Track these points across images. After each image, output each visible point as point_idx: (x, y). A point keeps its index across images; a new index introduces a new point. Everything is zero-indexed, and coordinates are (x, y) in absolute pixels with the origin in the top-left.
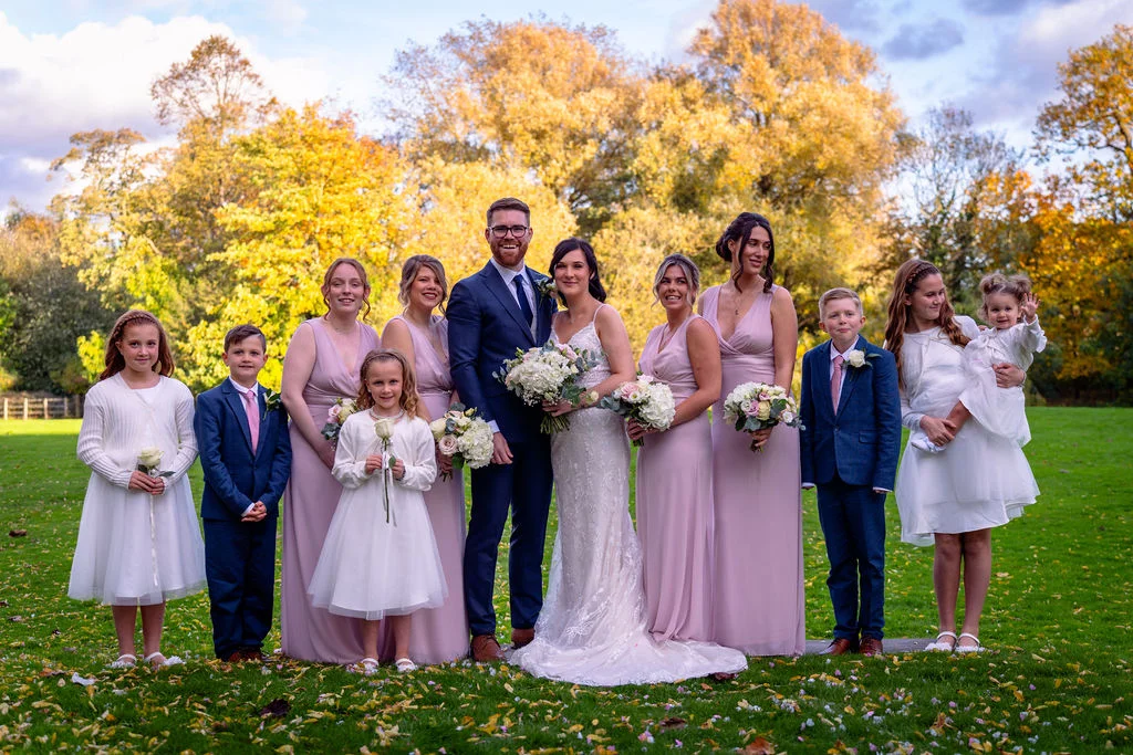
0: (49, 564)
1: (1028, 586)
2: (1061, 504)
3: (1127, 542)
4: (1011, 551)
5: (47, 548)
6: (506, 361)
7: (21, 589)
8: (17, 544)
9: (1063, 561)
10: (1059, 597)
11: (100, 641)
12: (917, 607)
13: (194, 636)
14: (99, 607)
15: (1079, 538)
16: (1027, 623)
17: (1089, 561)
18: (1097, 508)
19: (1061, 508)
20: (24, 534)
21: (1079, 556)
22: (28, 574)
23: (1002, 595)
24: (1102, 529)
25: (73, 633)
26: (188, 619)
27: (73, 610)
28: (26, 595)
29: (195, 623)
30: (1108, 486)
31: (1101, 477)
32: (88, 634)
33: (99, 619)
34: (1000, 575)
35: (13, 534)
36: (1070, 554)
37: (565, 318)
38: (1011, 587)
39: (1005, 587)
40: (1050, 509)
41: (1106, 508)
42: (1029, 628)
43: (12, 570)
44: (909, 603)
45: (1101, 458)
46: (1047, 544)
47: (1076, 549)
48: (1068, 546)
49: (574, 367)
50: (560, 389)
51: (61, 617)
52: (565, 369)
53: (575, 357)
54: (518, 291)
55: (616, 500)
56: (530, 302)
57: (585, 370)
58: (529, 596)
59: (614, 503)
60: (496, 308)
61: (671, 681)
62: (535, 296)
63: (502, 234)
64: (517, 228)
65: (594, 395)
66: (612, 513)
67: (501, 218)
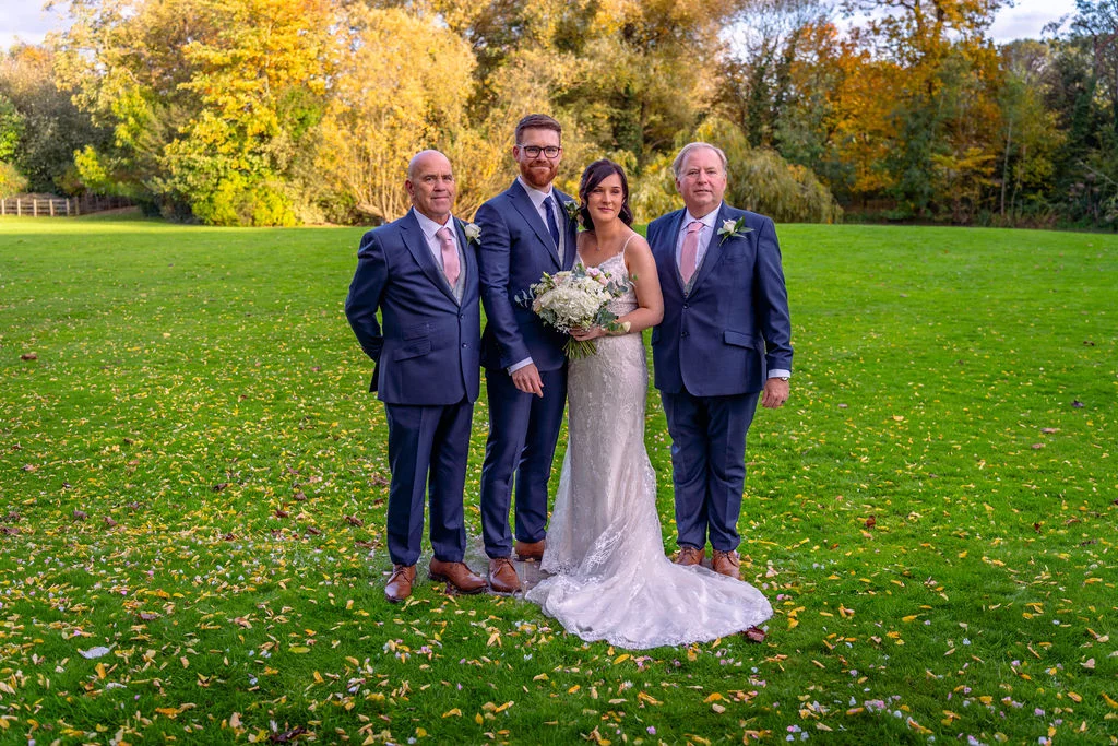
0: (57, 396)
1: (925, 431)
2: (915, 333)
3: (989, 379)
4: (895, 389)
5: (56, 374)
6: (533, 286)
7: (32, 427)
8: (29, 368)
9: (943, 400)
10: (959, 447)
11: (107, 496)
12: (838, 458)
13: (194, 490)
14: (104, 452)
15: (947, 374)
16: (944, 482)
17: (966, 400)
18: (947, 339)
19: (916, 338)
20: (35, 358)
21: (954, 394)
22: (39, 408)
23: (909, 444)
24: (961, 363)
25: (82, 488)
26: (187, 469)
27: (79, 457)
28: (38, 435)
29: (193, 475)
30: (946, 313)
31: (935, 302)
32: (96, 488)
33: (104, 467)
34: (897, 418)
35: (25, 358)
36: (946, 393)
37: (591, 244)
38: (910, 434)
39: (907, 433)
40: (907, 338)
41: (954, 338)
42: (949, 488)
43: (23, 402)
44: (831, 454)
45: (926, 281)
46: (921, 380)
47: (949, 386)
48: (941, 383)
49: (607, 293)
50: (596, 316)
51: (69, 466)
52: (600, 294)
53: (607, 281)
54: (548, 215)
55: (632, 432)
56: (558, 226)
57: (616, 295)
58: (534, 512)
59: (630, 435)
60: (526, 233)
61: (705, 640)
62: (562, 219)
63: (533, 155)
64: (550, 149)
65: (627, 325)
66: (628, 444)
67: (532, 137)
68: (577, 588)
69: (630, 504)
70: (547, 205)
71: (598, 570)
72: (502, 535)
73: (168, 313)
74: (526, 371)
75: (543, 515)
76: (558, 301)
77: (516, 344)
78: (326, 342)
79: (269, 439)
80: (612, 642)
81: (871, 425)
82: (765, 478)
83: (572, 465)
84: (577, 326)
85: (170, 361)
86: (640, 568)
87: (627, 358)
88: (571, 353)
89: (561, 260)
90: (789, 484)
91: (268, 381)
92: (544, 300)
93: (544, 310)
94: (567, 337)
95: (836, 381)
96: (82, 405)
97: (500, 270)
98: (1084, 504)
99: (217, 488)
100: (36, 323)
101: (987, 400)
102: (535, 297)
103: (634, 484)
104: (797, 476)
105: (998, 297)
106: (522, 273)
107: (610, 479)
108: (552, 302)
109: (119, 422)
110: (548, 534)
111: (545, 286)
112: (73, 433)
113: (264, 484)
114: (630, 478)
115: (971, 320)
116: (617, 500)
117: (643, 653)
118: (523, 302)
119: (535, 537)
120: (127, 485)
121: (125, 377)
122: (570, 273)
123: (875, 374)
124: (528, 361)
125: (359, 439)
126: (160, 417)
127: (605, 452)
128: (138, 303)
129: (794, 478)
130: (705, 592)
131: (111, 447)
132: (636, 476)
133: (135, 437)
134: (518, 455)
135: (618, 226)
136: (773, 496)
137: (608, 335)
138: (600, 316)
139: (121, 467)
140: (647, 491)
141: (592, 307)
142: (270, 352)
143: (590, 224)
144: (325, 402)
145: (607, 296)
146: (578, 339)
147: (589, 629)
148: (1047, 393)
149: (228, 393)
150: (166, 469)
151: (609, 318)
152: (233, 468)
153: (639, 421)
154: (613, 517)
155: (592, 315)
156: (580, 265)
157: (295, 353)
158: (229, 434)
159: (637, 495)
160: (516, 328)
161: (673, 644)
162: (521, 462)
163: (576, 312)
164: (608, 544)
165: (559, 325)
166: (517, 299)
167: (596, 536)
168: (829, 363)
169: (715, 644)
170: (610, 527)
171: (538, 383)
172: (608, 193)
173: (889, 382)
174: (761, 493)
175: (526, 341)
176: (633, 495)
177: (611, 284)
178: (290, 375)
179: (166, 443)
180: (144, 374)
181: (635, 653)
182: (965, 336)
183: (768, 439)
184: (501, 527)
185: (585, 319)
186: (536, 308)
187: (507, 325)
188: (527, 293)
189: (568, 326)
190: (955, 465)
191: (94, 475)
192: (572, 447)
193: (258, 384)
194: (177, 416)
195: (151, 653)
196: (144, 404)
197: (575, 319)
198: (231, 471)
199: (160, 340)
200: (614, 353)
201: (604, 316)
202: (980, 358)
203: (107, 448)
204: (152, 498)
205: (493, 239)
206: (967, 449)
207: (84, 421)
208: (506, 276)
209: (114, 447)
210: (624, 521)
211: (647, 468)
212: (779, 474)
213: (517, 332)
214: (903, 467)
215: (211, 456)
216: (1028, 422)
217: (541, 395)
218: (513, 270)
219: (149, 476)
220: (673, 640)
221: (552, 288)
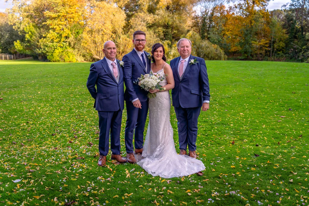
0: (8, 110)
1: (249, 117)
2: (246, 90)
3: (266, 103)
4: (240, 106)
5: (9, 104)
6: (138, 78)
7: (1, 118)
9: (254, 109)
10: (258, 121)
11: (22, 137)
12: (225, 125)
13: (46, 135)
14: (21, 125)
15: (255, 101)
16: (253, 131)
17: (260, 109)
18: (255, 92)
19: (247, 92)
20: (2, 99)
21: (257, 107)
22: (3, 113)
23: (244, 121)
24: (259, 98)
25: (15, 135)
26: (44, 130)
27: (14, 127)
28: (3, 121)
29: (46, 131)
30: (255, 85)
31: (252, 82)
32: (19, 135)
33: (21, 129)
34: (241, 114)
36: (255, 107)
37: (155, 66)
38: (245, 118)
39: (244, 118)
40: (244, 92)
41: (257, 92)
42: (255, 133)
44: (223, 124)
45: (250, 76)
46: (248, 103)
47: (255, 105)
48: (253, 104)
49: (159, 80)
50: (156, 86)
51: (12, 129)
52: (157, 80)
53: (159, 77)
54: (142, 58)
55: (167, 118)
56: (145, 61)
57: (161, 80)
58: (140, 141)
59: (166, 119)
60: (137, 64)
61: (186, 175)
62: (147, 59)
63: (138, 42)
64: (143, 40)
65: (165, 88)
66: (165, 122)
67: (137, 37)
68: (151, 161)
69: (166, 138)
70: (142, 55)
71: (157, 156)
72: (131, 147)
73: (40, 86)
74: (137, 102)
75: (142, 141)
76: (146, 82)
77: (134, 94)
78: (84, 94)
79: (67, 121)
80: (161, 176)
81: (234, 116)
82: (205, 130)
83: (150, 128)
84: (151, 89)
85: (40, 100)
86: (169, 156)
87: (165, 98)
88: (149, 97)
89: (146, 71)
90: (211, 132)
91: (67, 105)
92: (142, 82)
93: (142, 85)
94: (148, 92)
95: (224, 104)
96: (15, 113)
97: (129, 74)
98: (292, 137)
99: (53, 135)
100: (3, 89)
101: (266, 109)
102: (139, 81)
103: (167, 132)
104: (213, 130)
105: (269, 80)
106: (135, 74)
107: (160, 131)
108: (144, 82)
109: (26, 117)
110: (144, 147)
111: (142, 78)
112: (13, 120)
113: (66, 134)
114: (166, 131)
115: (261, 87)
116: (162, 137)
117: (169, 179)
118: (136, 83)
119: (140, 147)
120: (28, 134)
121: (27, 104)
122: (149, 74)
123: (235, 102)
124: (137, 99)
125: (92, 121)
126: (37, 115)
127: (159, 124)
128: (31, 84)
129: (212, 130)
130: (187, 162)
131: (23, 124)
132: (168, 130)
133: (30, 121)
134: (135, 125)
135: (162, 61)
136: (207, 136)
137: (159, 91)
138: (157, 86)
139: (26, 129)
140: (171, 134)
141: (155, 84)
142: (68, 97)
143: (154, 61)
144: (83, 111)
145: (159, 81)
146: (151, 93)
147: (155, 173)
148: (282, 106)
149: (56, 109)
150: (39, 130)
151: (160, 86)
152: (57, 129)
153: (168, 115)
154: (162, 141)
155: (155, 86)
156: (151, 72)
157: (75, 97)
158: (56, 120)
159: (168, 136)
160: (134, 90)
161: (177, 177)
162: (136, 127)
163: (151, 85)
164: (160, 149)
165: (146, 89)
166: (134, 82)
167: (157, 147)
168: (222, 99)
169: (189, 177)
170: (161, 144)
171: (140, 105)
172: (159, 52)
173: (239, 104)
174: (203, 135)
175: (137, 93)
176: (167, 136)
177: (160, 77)
178: (73, 103)
179: (39, 123)
180: (33, 103)
181: (167, 179)
182: (260, 91)
183: (205, 120)
184: (130, 145)
185: (153, 87)
186: (139, 84)
187: (131, 89)
188: (137, 80)
189: (148, 89)
190: (257, 126)
191: (18, 132)
192: (150, 123)
193: (65, 106)
194: (42, 115)
195: (32, 181)
196: (33, 112)
197: (150, 87)
198: (57, 130)
199: (37, 94)
200: (161, 97)
201: (158, 86)
202: (264, 97)
203: (22, 124)
204: (35, 138)
205: (127, 65)
206: (260, 122)
207: (16, 117)
208: (131, 75)
209: (24, 124)
210: (164, 143)
211: (171, 128)
212: (208, 129)
213: (134, 91)
214: (243, 127)
215: (51, 126)
216: (277, 114)
217: (141, 108)
218: (133, 74)
219: (34, 132)
220: (177, 175)
221: (144, 79)
